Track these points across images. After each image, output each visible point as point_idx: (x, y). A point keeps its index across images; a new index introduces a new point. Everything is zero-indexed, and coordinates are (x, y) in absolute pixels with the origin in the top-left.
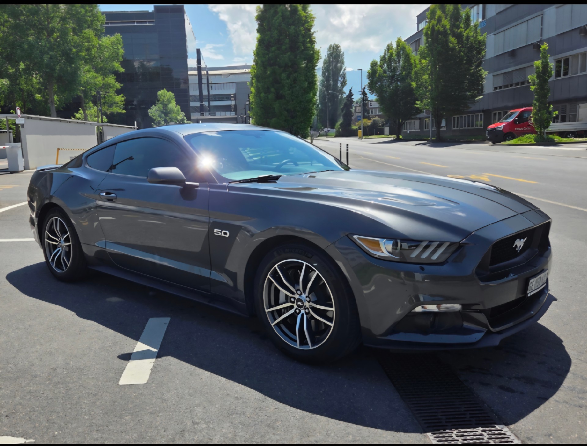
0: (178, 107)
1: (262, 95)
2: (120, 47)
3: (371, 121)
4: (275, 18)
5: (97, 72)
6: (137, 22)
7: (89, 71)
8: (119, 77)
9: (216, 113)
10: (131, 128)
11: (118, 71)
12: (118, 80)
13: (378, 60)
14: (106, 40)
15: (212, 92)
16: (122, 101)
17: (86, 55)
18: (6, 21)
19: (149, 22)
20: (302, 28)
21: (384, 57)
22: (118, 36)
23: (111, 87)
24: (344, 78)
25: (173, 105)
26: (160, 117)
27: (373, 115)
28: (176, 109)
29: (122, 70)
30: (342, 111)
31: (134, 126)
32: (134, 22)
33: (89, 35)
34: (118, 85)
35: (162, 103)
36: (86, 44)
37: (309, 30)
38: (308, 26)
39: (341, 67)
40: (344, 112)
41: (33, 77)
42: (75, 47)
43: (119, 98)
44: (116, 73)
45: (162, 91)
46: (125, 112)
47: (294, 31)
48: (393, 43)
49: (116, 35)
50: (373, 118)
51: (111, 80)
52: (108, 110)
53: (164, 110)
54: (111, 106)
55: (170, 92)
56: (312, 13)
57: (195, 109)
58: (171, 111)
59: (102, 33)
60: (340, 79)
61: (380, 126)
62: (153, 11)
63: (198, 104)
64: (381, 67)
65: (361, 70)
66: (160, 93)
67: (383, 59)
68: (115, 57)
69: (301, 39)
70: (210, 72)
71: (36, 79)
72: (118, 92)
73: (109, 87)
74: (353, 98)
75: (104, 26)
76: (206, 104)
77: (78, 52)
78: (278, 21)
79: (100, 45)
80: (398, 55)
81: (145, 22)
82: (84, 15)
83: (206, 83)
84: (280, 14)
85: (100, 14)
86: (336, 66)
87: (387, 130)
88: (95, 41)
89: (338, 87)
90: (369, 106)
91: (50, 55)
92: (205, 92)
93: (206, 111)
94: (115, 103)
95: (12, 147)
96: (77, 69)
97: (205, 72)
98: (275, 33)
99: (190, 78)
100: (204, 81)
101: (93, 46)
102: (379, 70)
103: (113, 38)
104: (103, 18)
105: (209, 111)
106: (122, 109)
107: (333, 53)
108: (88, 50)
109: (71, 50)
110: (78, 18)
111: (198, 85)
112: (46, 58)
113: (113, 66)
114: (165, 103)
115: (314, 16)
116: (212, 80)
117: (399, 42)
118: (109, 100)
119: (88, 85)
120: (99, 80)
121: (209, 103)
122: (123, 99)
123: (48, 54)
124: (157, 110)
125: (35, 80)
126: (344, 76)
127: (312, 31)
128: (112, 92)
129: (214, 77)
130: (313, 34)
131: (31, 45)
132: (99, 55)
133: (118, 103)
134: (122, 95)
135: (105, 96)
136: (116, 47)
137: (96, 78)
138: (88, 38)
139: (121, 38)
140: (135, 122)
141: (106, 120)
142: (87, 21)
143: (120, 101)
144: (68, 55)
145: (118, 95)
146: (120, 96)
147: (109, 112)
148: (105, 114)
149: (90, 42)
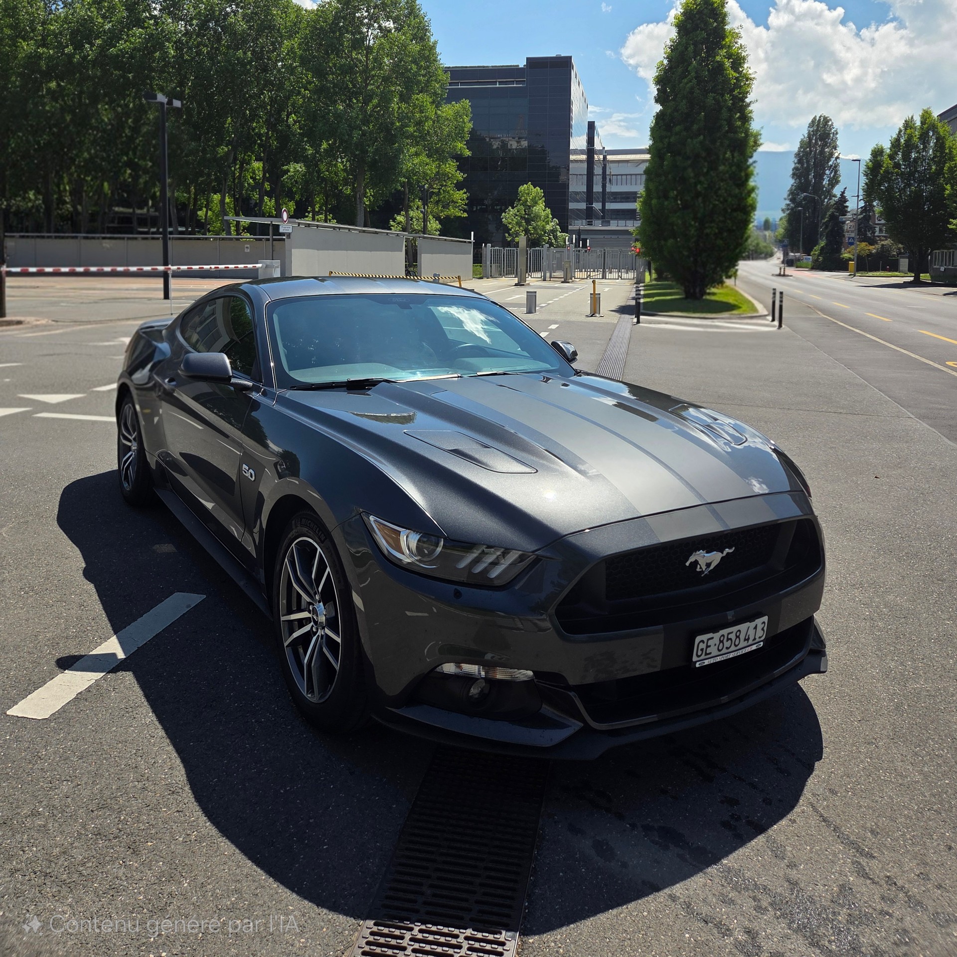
0: (548, 211)
1: (654, 202)
2: (466, 119)
3: (878, 246)
4: (685, 81)
5: (429, 156)
6: (500, 83)
7: (417, 154)
8: (463, 163)
9: (611, 222)
10: (465, 242)
11: (461, 155)
12: (460, 168)
13: (887, 146)
14: (448, 110)
15: (611, 188)
16: (464, 200)
17: (415, 131)
18: (310, 83)
19: (518, 82)
20: (727, 97)
21: (897, 140)
22: (467, 103)
23: (448, 178)
24: (836, 172)
25: (540, 209)
26: (519, 224)
27: (883, 236)
28: (543, 214)
29: (468, 153)
30: (827, 227)
31: (471, 239)
32: (495, 83)
33: (423, 102)
34: (460, 176)
35: (525, 204)
36: (418, 115)
37: (742, 100)
38: (740, 93)
39: (831, 154)
40: (830, 228)
41: (337, 161)
42: (399, 120)
43: (460, 196)
44: (458, 158)
45: (525, 185)
46: (467, 216)
47: (713, 102)
48: (915, 118)
49: (463, 102)
50: (883, 240)
51: (450, 167)
52: (442, 211)
53: (526, 214)
54: (446, 206)
55: (538, 188)
56: (750, 71)
57: (578, 214)
58: (537, 217)
59: (442, 99)
60: (827, 172)
61: (894, 256)
62: (524, 66)
63: (583, 206)
64: (892, 157)
65: (859, 160)
66: (523, 188)
67: (896, 144)
68: (458, 133)
69: (725, 114)
70: (609, 157)
71: (342, 163)
72: (459, 186)
73: (446, 178)
74: (847, 207)
75: (447, 89)
76: (597, 206)
77: (403, 126)
78: (689, 85)
79: (438, 117)
80: (924, 137)
81: (512, 82)
82: (416, 74)
83: (601, 173)
84: (693, 74)
85: (440, 72)
86: (822, 152)
87: (904, 263)
88: (431, 111)
89: (824, 186)
90: (877, 220)
91: (363, 131)
92: (597, 188)
93: (598, 218)
94: (453, 201)
95: (267, 266)
96: (400, 151)
97: (601, 157)
98: (683, 105)
99: (571, 165)
100: (598, 170)
101: (427, 118)
102: (887, 162)
103: (457, 106)
104: (446, 78)
105: (603, 217)
106: (462, 212)
107: (817, 130)
108: (419, 123)
109: (393, 124)
110: (408, 78)
111: (585, 177)
112: (356, 135)
113: (455, 148)
114: (529, 204)
115: (752, 76)
116: (612, 170)
117: (926, 116)
118: (444, 197)
119: (414, 175)
120: (432, 168)
121: (604, 206)
122: (465, 196)
123: (361, 130)
124: (516, 215)
125: (340, 166)
126: (835, 169)
127: (747, 100)
128: (450, 185)
129: (616, 165)
130: (749, 105)
131: (338, 116)
132: (436, 132)
133: (457, 203)
134: (465, 190)
135: (439, 191)
136: (461, 120)
137: (427, 164)
138: (421, 106)
139: (470, 106)
140: (472, 233)
141: (439, 226)
142: (419, 82)
143: (461, 200)
144: (388, 131)
145: (458, 190)
146: (462, 192)
147: (442, 215)
148: (437, 218)
149: (423, 113)
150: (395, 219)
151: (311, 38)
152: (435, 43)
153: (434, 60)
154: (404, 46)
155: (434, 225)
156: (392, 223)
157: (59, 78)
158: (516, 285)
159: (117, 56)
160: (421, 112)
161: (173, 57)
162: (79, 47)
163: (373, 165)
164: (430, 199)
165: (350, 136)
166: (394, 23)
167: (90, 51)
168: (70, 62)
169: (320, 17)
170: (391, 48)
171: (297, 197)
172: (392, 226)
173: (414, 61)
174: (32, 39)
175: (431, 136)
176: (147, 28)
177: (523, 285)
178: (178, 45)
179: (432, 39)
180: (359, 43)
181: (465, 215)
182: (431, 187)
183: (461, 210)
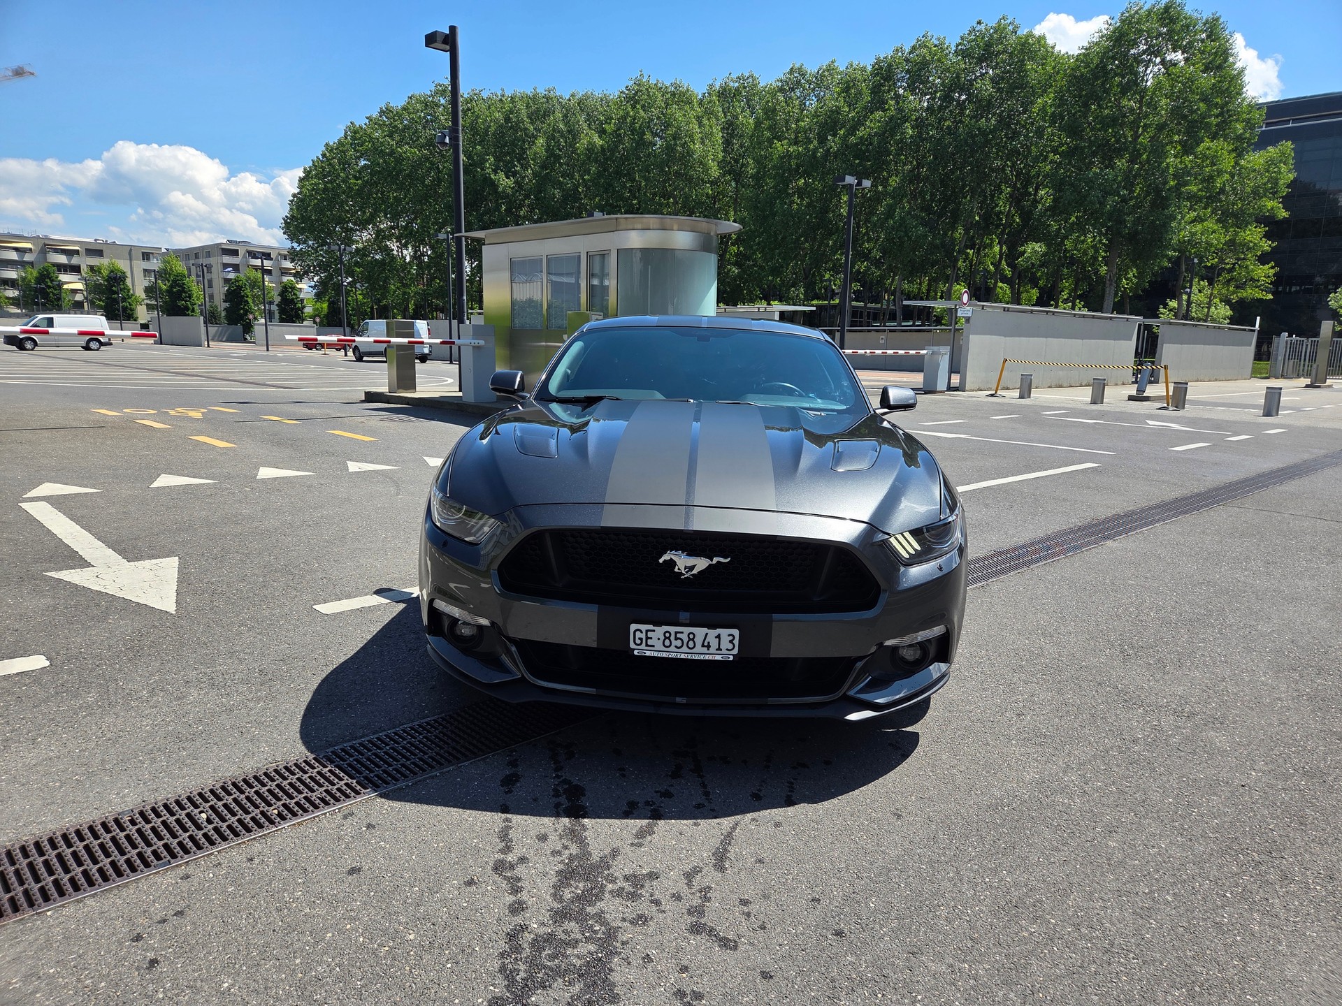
2: (1285, 168)
5: (1219, 222)
8: (1274, 228)
10: (1245, 330)
11: (1273, 217)
12: (1267, 236)
14: (1256, 159)
16: (1269, 277)
17: (1199, 190)
18: (1061, 145)
22: (1288, 145)
23: (1249, 249)
29: (1283, 214)
31: (1255, 326)
33: (1216, 151)
34: (1266, 245)
36: (1207, 169)
42: (1176, 178)
43: (1265, 272)
44: (1268, 221)
46: (1272, 297)
49: (1282, 145)
51: (1254, 235)
52: (1234, 293)
54: (1240, 286)
59: (1250, 145)
68: (1270, 188)
72: (1263, 259)
73: (1246, 250)
77: (1178, 186)
79: (1240, 168)
82: (1205, 116)
88: (1227, 162)
94: (1252, 280)
95: (932, 354)
96: (1172, 217)
101: (1220, 173)
103: (1272, 152)
104: (1258, 115)
106: (1264, 292)
108: (1208, 179)
109: (1165, 183)
110: (1193, 121)
113: (1262, 208)
118: (1240, 274)
122: (1272, 271)
125: (1089, 242)
128: (1250, 258)
132: (1234, 189)
133: (1258, 281)
134: (1273, 264)
135: (1233, 268)
136: (1276, 170)
137: (1213, 232)
138: (1213, 157)
139: (1293, 149)
140: (1258, 318)
141: (1229, 313)
142: (1209, 125)
143: (1265, 277)
144: (1158, 191)
145: (1263, 265)
146: (1267, 266)
147: (1234, 298)
148: (1227, 301)
149: (1215, 165)
150: (1167, 304)
151: (1068, 91)
152: (1244, 69)
153: (1237, 94)
154: (1191, 80)
155: (1224, 311)
156: (1162, 310)
157: (807, 174)
158: (1307, 386)
159: (857, 144)
160: (1213, 164)
161: (912, 137)
162: (822, 140)
163: (1133, 237)
164: (1218, 277)
165: (1102, 204)
166: (1183, 53)
167: (833, 143)
168: (814, 155)
169: (1082, 62)
170: (1172, 86)
171: (1041, 283)
172: (1161, 313)
173: (1205, 99)
174: (786, 138)
175: (1227, 195)
176: (887, 110)
177: (1319, 387)
178: (919, 124)
179: (1239, 65)
180: (1132, 86)
181: (1270, 297)
182: (1222, 261)
183: (1262, 291)
